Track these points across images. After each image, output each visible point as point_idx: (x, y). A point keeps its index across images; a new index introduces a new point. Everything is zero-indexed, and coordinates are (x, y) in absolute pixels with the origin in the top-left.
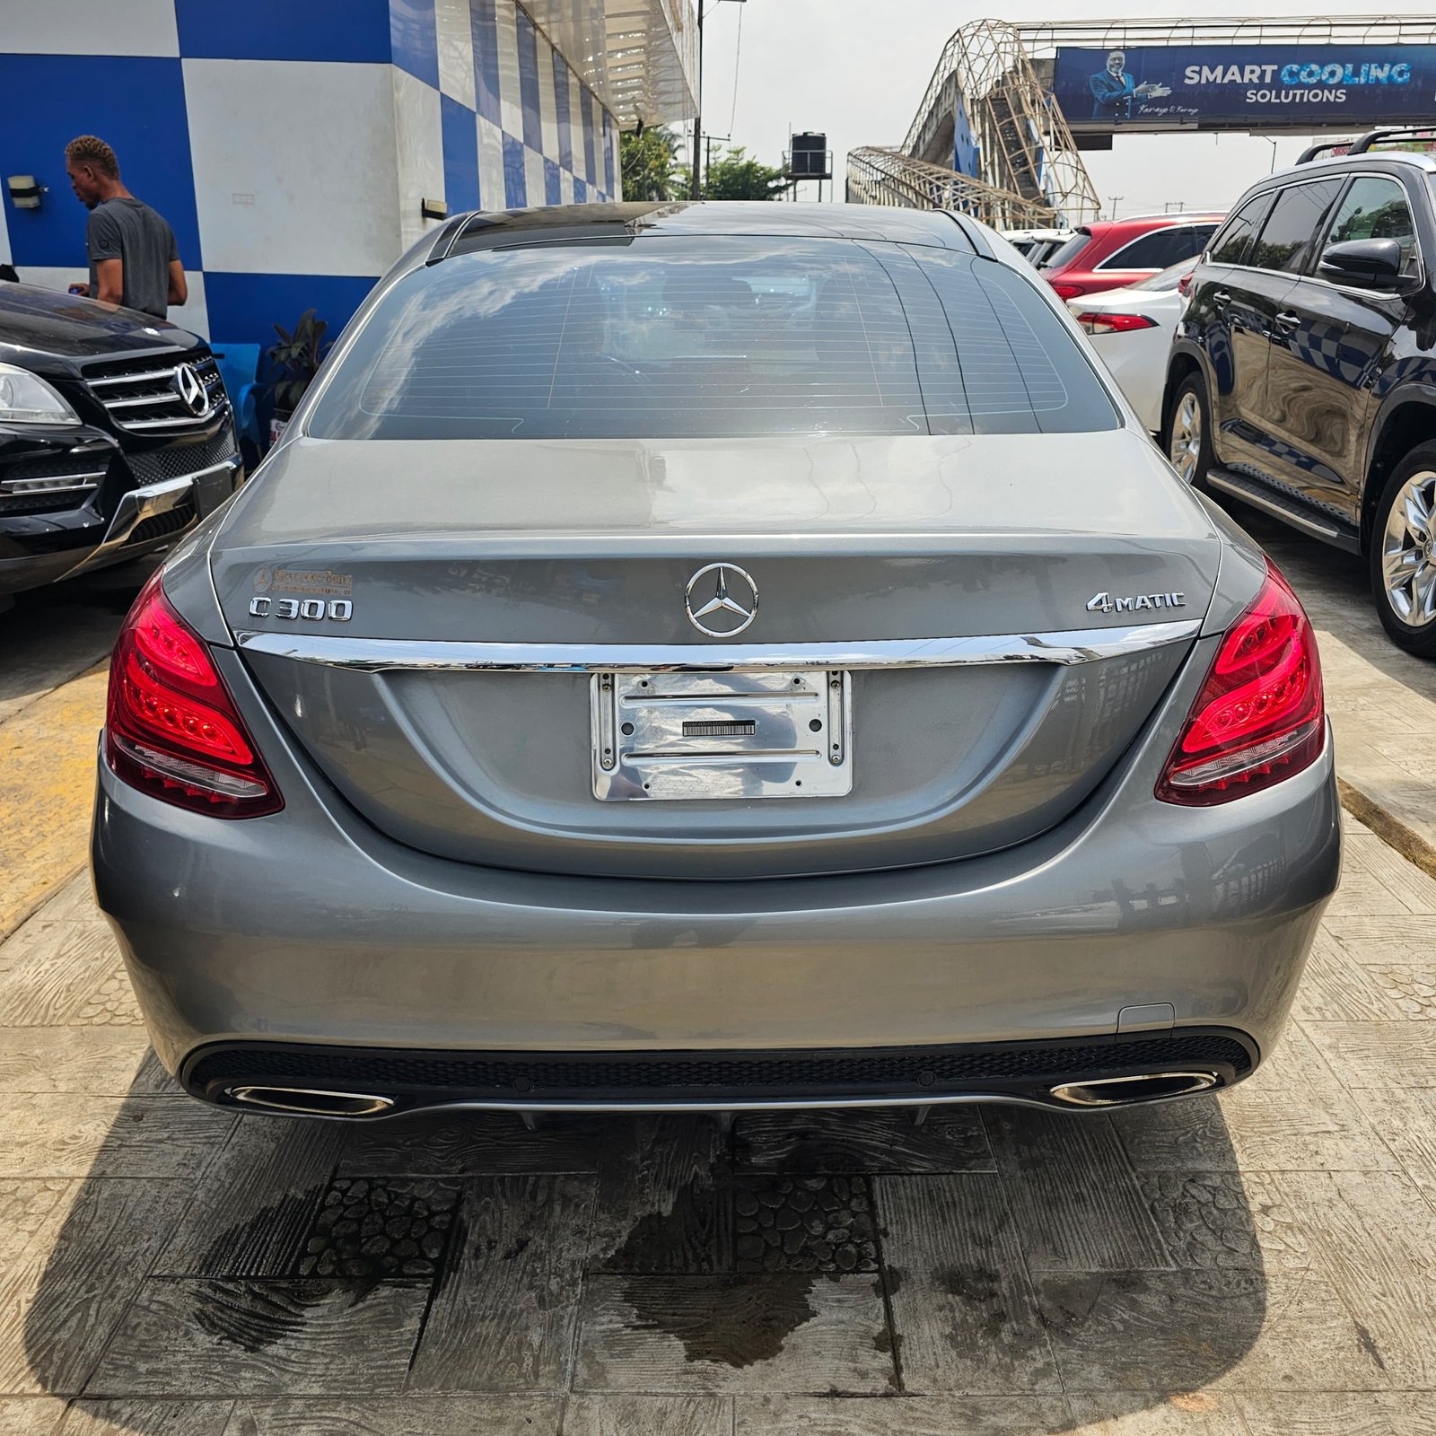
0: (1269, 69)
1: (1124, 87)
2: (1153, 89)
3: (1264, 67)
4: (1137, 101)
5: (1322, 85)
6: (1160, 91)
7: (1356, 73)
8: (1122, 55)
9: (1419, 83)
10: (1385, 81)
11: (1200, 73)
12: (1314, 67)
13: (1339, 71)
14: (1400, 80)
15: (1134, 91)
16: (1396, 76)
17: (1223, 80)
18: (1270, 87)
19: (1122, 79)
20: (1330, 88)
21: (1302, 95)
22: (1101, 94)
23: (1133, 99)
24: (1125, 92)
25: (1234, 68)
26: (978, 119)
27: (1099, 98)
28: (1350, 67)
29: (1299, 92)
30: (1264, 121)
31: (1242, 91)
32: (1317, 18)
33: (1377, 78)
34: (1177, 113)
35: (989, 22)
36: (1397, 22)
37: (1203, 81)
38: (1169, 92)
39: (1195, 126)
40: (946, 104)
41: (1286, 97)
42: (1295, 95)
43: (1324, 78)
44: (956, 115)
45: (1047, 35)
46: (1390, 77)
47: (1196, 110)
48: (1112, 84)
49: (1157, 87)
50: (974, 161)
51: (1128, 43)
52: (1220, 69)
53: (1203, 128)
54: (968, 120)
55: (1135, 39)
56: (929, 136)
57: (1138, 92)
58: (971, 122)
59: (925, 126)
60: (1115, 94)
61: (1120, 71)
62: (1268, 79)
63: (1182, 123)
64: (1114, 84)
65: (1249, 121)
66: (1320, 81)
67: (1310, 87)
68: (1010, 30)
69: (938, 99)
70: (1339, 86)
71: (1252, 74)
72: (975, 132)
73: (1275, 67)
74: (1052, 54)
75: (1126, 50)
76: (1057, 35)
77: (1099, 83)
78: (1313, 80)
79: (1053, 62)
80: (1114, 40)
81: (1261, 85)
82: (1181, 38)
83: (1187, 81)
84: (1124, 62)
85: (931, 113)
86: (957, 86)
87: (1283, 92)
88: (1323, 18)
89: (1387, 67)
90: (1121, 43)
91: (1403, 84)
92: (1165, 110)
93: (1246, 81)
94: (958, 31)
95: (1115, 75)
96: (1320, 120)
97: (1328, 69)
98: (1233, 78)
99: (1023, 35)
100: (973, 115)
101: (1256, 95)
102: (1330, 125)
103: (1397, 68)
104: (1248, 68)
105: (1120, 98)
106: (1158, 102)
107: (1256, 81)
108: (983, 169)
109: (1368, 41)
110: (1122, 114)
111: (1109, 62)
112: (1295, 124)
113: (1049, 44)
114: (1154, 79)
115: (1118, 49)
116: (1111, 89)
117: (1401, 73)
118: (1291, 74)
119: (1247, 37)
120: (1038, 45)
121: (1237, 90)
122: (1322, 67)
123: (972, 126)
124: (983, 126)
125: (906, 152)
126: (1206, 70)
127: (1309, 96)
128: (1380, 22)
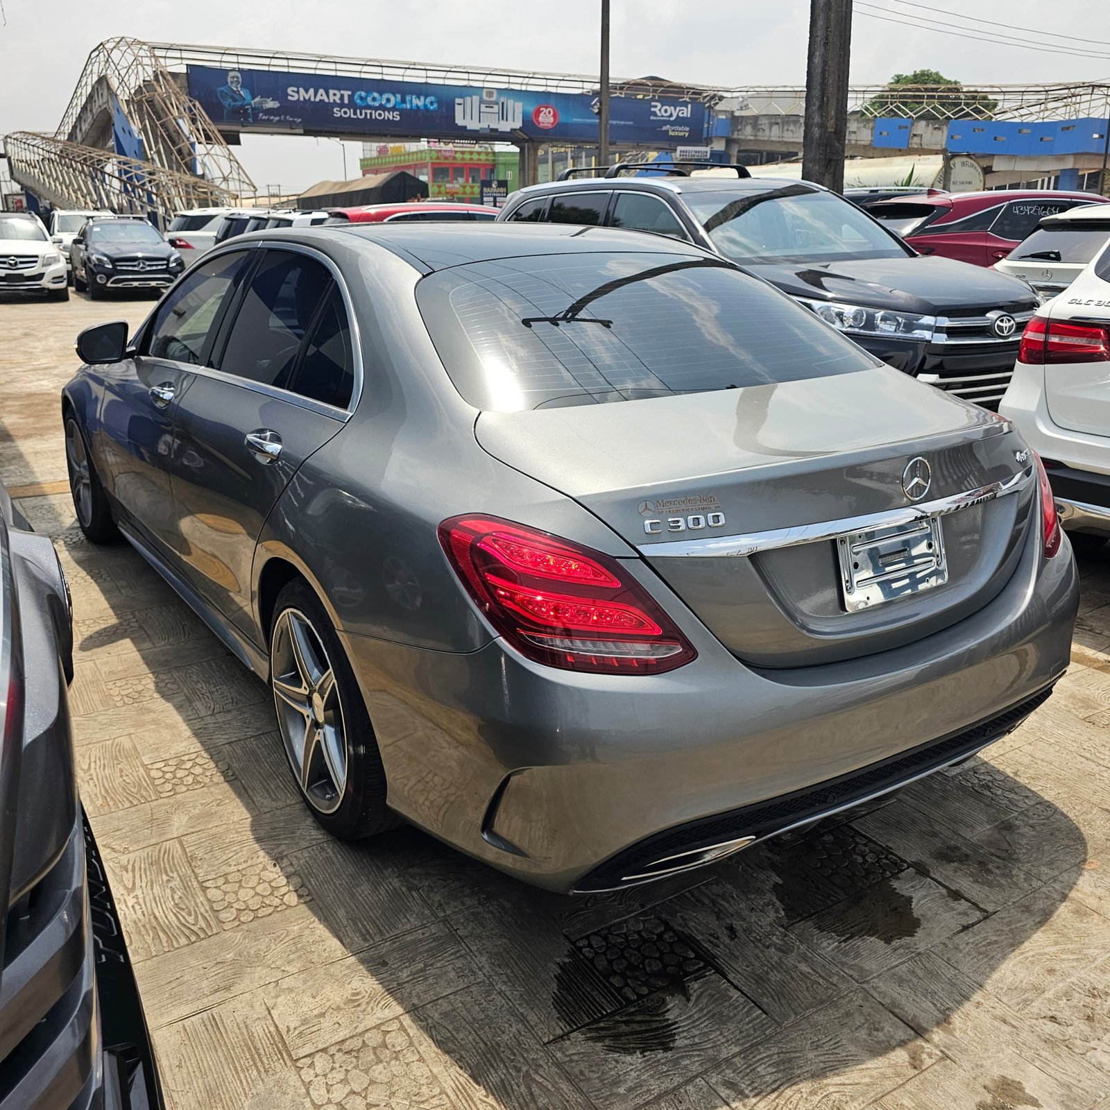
0: (346, 93)
1: (244, 99)
2: (266, 102)
3: (342, 92)
4: (257, 110)
5: (382, 108)
6: (271, 104)
7: (403, 101)
8: (238, 74)
9: (444, 110)
10: (422, 108)
11: (298, 92)
12: (376, 95)
13: (392, 98)
14: (432, 108)
15: (253, 102)
16: (429, 105)
17: (315, 97)
18: (349, 106)
19: (242, 92)
20: (389, 110)
21: (371, 114)
22: (227, 103)
23: (253, 109)
24: (246, 102)
25: (321, 91)
26: (136, 117)
27: (227, 106)
28: (399, 96)
29: (368, 111)
30: (349, 130)
31: (330, 108)
32: (371, 60)
33: (417, 105)
34: (286, 121)
35: (128, 40)
36: (423, 67)
37: (302, 99)
38: (278, 105)
39: (301, 131)
40: (99, 102)
41: (361, 114)
42: (366, 113)
43: (383, 103)
44: (114, 113)
45: (177, 54)
46: (425, 105)
47: (300, 120)
48: (234, 96)
49: (269, 100)
50: (139, 150)
51: (242, 66)
52: (312, 91)
53: (306, 133)
54: (127, 117)
55: (248, 64)
56: (85, 127)
57: (255, 103)
58: (130, 118)
59: (79, 118)
60: (238, 103)
61: (239, 86)
62: (346, 101)
63: (292, 129)
64: (236, 96)
65: (338, 130)
66: (381, 105)
67: (376, 109)
68: (145, 47)
69: (90, 98)
70: (394, 109)
71: (334, 96)
72: (135, 127)
73: (350, 93)
74: (183, 70)
75: (240, 70)
76: (185, 55)
77: (224, 95)
78: (376, 104)
79: (185, 76)
80: (229, 63)
81: (342, 105)
82: (279, 66)
83: (290, 98)
84: (240, 80)
85: (84, 108)
86: (109, 88)
87: (358, 111)
88: (375, 60)
89: (422, 98)
90: (236, 66)
91: (433, 111)
92: (278, 118)
93: (331, 101)
94: (101, 44)
95: (235, 89)
96: (387, 132)
97: (385, 96)
98: (322, 98)
99: (158, 53)
100: (130, 112)
101: (340, 111)
102: (393, 136)
103: (428, 100)
104: (331, 92)
105: (242, 107)
106: (270, 112)
107: (338, 101)
108: (150, 157)
109: (406, 79)
110: (246, 119)
111: (229, 80)
112: (370, 134)
113: (179, 61)
114: (266, 95)
115: (233, 70)
116: (235, 100)
117: (432, 103)
118: (361, 98)
119: (326, 69)
120: (169, 62)
121: (325, 107)
122: (381, 95)
123: (131, 121)
124: (142, 121)
125: (64, 137)
126: (301, 90)
127: (375, 115)
128: (412, 67)
